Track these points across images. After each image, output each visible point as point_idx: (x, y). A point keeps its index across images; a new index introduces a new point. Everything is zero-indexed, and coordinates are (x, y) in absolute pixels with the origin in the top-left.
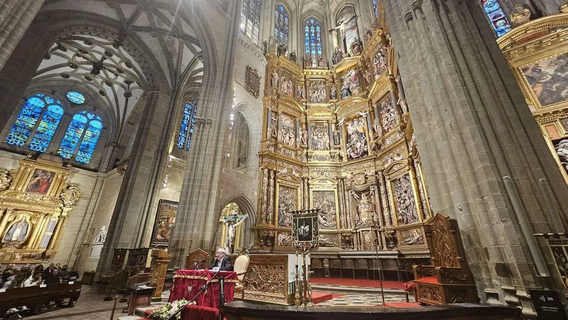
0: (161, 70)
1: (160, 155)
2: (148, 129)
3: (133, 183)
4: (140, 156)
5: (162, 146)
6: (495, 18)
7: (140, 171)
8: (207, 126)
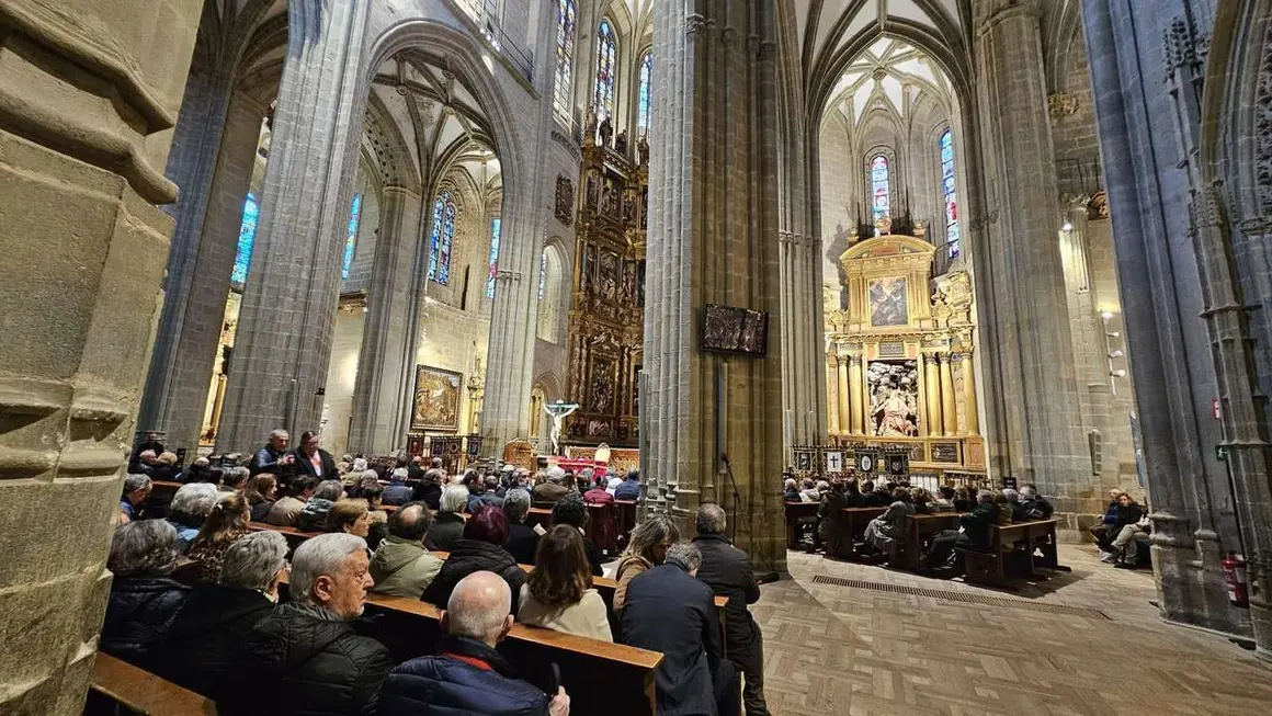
0: (405, 149)
1: (414, 298)
2: (395, 257)
3: (384, 341)
4: (390, 300)
5: (416, 285)
6: (879, 191)
7: (391, 323)
8: (515, 283)
